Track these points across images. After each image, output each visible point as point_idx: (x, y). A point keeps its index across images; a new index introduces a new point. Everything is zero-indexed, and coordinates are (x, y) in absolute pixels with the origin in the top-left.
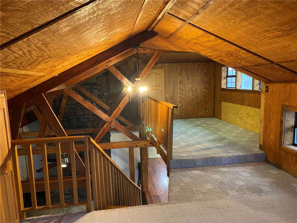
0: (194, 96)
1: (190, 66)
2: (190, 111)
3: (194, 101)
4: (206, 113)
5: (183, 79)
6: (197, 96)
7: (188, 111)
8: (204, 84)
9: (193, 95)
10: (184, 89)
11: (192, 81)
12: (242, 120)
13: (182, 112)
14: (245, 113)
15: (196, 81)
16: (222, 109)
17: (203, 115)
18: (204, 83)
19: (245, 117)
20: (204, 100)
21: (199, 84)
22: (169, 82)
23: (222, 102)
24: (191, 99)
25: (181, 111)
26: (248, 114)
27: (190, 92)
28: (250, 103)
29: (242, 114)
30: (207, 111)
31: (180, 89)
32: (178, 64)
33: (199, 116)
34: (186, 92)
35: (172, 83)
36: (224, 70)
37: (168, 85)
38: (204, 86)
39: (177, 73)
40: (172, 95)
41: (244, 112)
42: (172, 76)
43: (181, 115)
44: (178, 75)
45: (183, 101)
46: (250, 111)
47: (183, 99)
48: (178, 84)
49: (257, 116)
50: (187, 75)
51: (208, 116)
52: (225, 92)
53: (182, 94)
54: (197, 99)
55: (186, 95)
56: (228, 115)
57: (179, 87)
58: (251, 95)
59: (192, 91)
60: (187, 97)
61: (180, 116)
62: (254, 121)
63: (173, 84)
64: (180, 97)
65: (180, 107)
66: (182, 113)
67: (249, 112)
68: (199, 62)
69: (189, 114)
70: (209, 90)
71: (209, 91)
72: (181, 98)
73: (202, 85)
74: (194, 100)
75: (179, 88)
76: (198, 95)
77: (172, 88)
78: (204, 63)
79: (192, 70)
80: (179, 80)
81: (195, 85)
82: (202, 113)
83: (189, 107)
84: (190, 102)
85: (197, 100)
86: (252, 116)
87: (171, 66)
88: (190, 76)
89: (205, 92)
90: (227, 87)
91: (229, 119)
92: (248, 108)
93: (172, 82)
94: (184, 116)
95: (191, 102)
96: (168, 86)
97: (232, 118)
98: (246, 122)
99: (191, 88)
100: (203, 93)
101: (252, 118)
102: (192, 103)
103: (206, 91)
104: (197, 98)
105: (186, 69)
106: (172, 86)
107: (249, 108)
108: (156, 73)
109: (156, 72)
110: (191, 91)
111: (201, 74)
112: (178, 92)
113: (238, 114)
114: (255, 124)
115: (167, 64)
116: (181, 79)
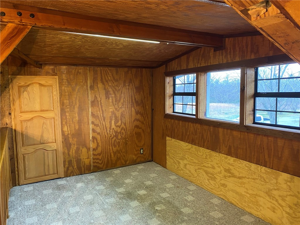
0: (119, 127)
1: (110, 73)
2: (112, 154)
3: (119, 137)
4: (140, 155)
5: (98, 96)
6: (125, 127)
7: (109, 155)
8: (135, 106)
9: (117, 126)
10: (102, 115)
11: (114, 100)
12: (214, 179)
13: (98, 159)
14: (222, 168)
15: (122, 101)
16: (167, 150)
17: (135, 158)
18: (135, 104)
19: (221, 175)
20: (135, 133)
21: (126, 106)
22: (69, 103)
23: (168, 138)
24: (114, 133)
25: (95, 157)
26: (228, 171)
27: (111, 120)
28: (233, 149)
29: (213, 168)
30: (142, 152)
31: (93, 115)
32: (88, 68)
33: (128, 163)
34: (104, 120)
35: (76, 104)
36: (168, 83)
37: (67, 108)
38: (136, 110)
39: (87, 86)
40: (77, 127)
41: (217, 164)
42: (77, 90)
43: (96, 164)
44: (89, 88)
45: (98, 137)
46: (233, 166)
47: (99, 134)
48: (90, 106)
49: (254, 179)
50: (105, 89)
51: (143, 160)
52: (173, 121)
53: (98, 124)
54: (124, 132)
55: (104, 125)
56: (179, 163)
57: (92, 112)
58: (235, 133)
59: (116, 117)
60: (107, 131)
61: (94, 166)
62: (247, 189)
63: (79, 105)
64: (94, 130)
65: (94, 150)
66: (97, 161)
67: (231, 167)
68: (125, 67)
69: (112, 160)
70: (145, 116)
71: (144, 118)
72: (96, 132)
73: (131, 107)
74: (119, 134)
75: (90, 113)
76: (125, 124)
77: (77, 115)
78: (134, 70)
79: (114, 81)
80: (91, 98)
81: (121, 108)
82: (134, 156)
83: (111, 148)
84: (112, 138)
85: (124, 135)
86: (240, 178)
87: (74, 71)
88: (112, 92)
89: (138, 120)
90: (174, 112)
91: (183, 170)
92: (229, 160)
93: (76, 102)
94: (101, 166)
95: (114, 139)
96: (68, 110)
97: (190, 171)
98: (224, 185)
99: (113, 113)
100: (134, 121)
101: (240, 180)
102: (117, 140)
103: (139, 117)
104: (125, 130)
105: (103, 78)
106: (76, 110)
107: (231, 160)
108: (41, 85)
109: (43, 82)
110: (114, 119)
111: (130, 89)
112: (90, 122)
113: (204, 166)
114: (248, 195)
115: (65, 67)
116: (95, 96)
